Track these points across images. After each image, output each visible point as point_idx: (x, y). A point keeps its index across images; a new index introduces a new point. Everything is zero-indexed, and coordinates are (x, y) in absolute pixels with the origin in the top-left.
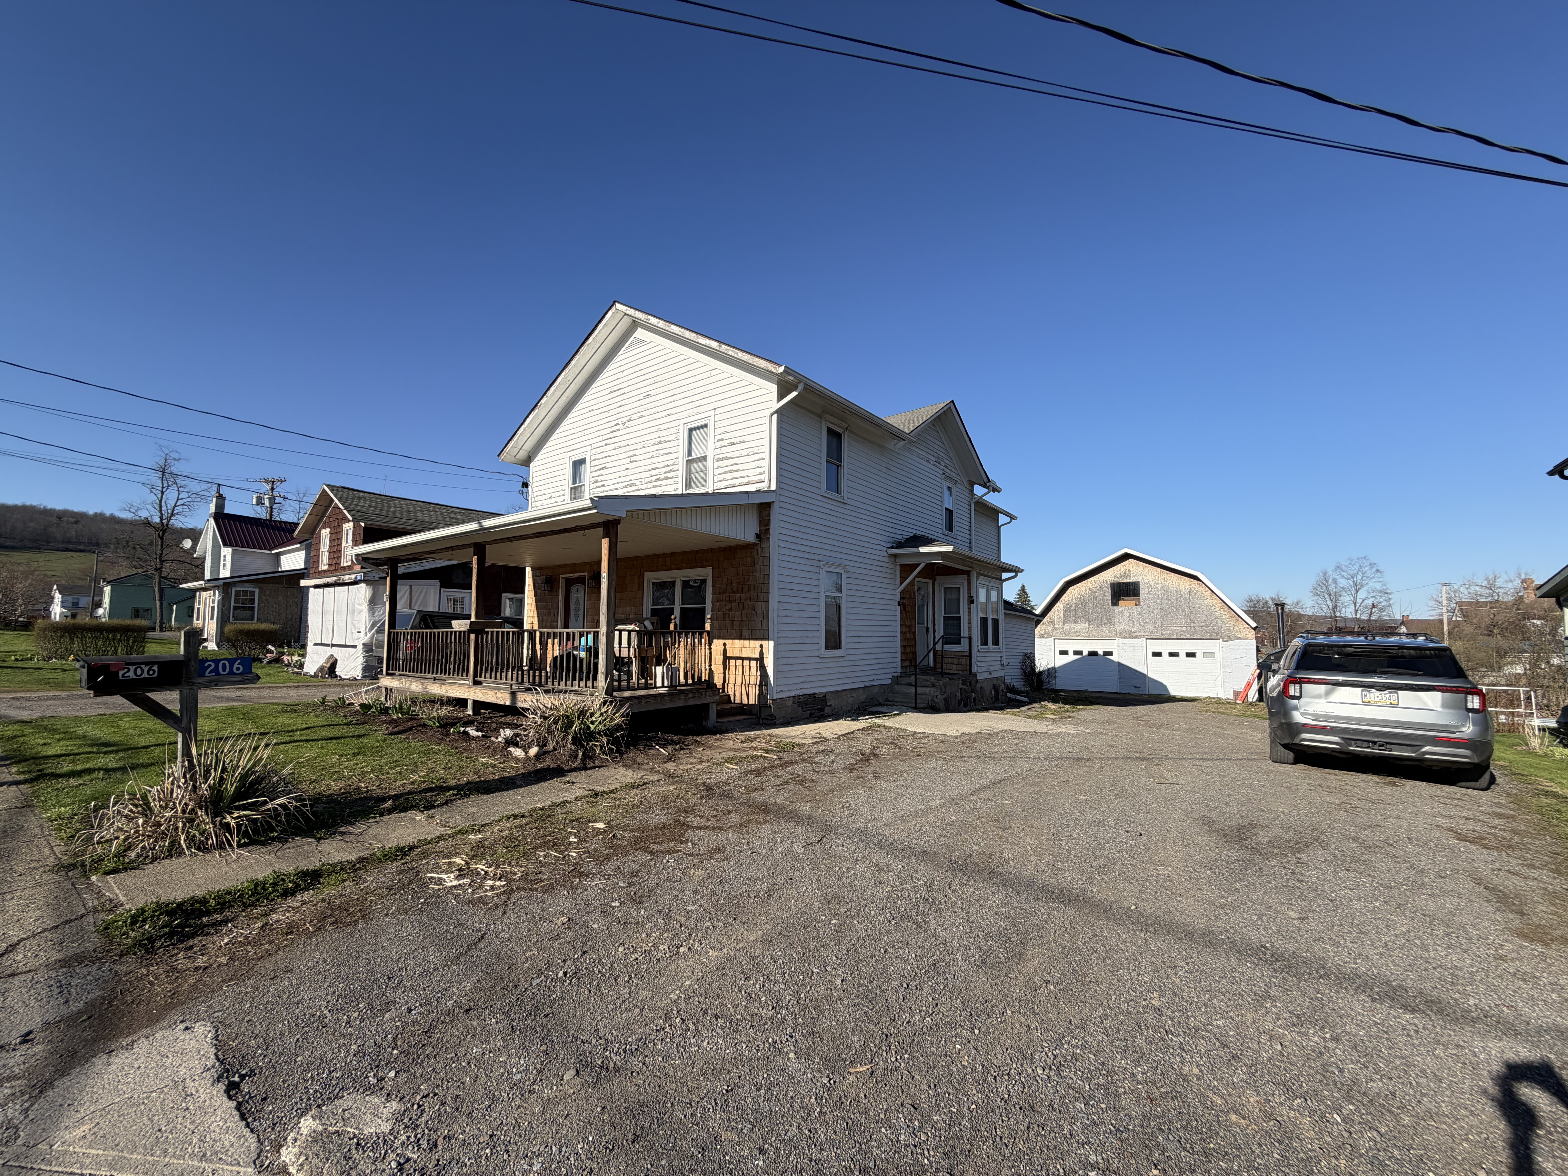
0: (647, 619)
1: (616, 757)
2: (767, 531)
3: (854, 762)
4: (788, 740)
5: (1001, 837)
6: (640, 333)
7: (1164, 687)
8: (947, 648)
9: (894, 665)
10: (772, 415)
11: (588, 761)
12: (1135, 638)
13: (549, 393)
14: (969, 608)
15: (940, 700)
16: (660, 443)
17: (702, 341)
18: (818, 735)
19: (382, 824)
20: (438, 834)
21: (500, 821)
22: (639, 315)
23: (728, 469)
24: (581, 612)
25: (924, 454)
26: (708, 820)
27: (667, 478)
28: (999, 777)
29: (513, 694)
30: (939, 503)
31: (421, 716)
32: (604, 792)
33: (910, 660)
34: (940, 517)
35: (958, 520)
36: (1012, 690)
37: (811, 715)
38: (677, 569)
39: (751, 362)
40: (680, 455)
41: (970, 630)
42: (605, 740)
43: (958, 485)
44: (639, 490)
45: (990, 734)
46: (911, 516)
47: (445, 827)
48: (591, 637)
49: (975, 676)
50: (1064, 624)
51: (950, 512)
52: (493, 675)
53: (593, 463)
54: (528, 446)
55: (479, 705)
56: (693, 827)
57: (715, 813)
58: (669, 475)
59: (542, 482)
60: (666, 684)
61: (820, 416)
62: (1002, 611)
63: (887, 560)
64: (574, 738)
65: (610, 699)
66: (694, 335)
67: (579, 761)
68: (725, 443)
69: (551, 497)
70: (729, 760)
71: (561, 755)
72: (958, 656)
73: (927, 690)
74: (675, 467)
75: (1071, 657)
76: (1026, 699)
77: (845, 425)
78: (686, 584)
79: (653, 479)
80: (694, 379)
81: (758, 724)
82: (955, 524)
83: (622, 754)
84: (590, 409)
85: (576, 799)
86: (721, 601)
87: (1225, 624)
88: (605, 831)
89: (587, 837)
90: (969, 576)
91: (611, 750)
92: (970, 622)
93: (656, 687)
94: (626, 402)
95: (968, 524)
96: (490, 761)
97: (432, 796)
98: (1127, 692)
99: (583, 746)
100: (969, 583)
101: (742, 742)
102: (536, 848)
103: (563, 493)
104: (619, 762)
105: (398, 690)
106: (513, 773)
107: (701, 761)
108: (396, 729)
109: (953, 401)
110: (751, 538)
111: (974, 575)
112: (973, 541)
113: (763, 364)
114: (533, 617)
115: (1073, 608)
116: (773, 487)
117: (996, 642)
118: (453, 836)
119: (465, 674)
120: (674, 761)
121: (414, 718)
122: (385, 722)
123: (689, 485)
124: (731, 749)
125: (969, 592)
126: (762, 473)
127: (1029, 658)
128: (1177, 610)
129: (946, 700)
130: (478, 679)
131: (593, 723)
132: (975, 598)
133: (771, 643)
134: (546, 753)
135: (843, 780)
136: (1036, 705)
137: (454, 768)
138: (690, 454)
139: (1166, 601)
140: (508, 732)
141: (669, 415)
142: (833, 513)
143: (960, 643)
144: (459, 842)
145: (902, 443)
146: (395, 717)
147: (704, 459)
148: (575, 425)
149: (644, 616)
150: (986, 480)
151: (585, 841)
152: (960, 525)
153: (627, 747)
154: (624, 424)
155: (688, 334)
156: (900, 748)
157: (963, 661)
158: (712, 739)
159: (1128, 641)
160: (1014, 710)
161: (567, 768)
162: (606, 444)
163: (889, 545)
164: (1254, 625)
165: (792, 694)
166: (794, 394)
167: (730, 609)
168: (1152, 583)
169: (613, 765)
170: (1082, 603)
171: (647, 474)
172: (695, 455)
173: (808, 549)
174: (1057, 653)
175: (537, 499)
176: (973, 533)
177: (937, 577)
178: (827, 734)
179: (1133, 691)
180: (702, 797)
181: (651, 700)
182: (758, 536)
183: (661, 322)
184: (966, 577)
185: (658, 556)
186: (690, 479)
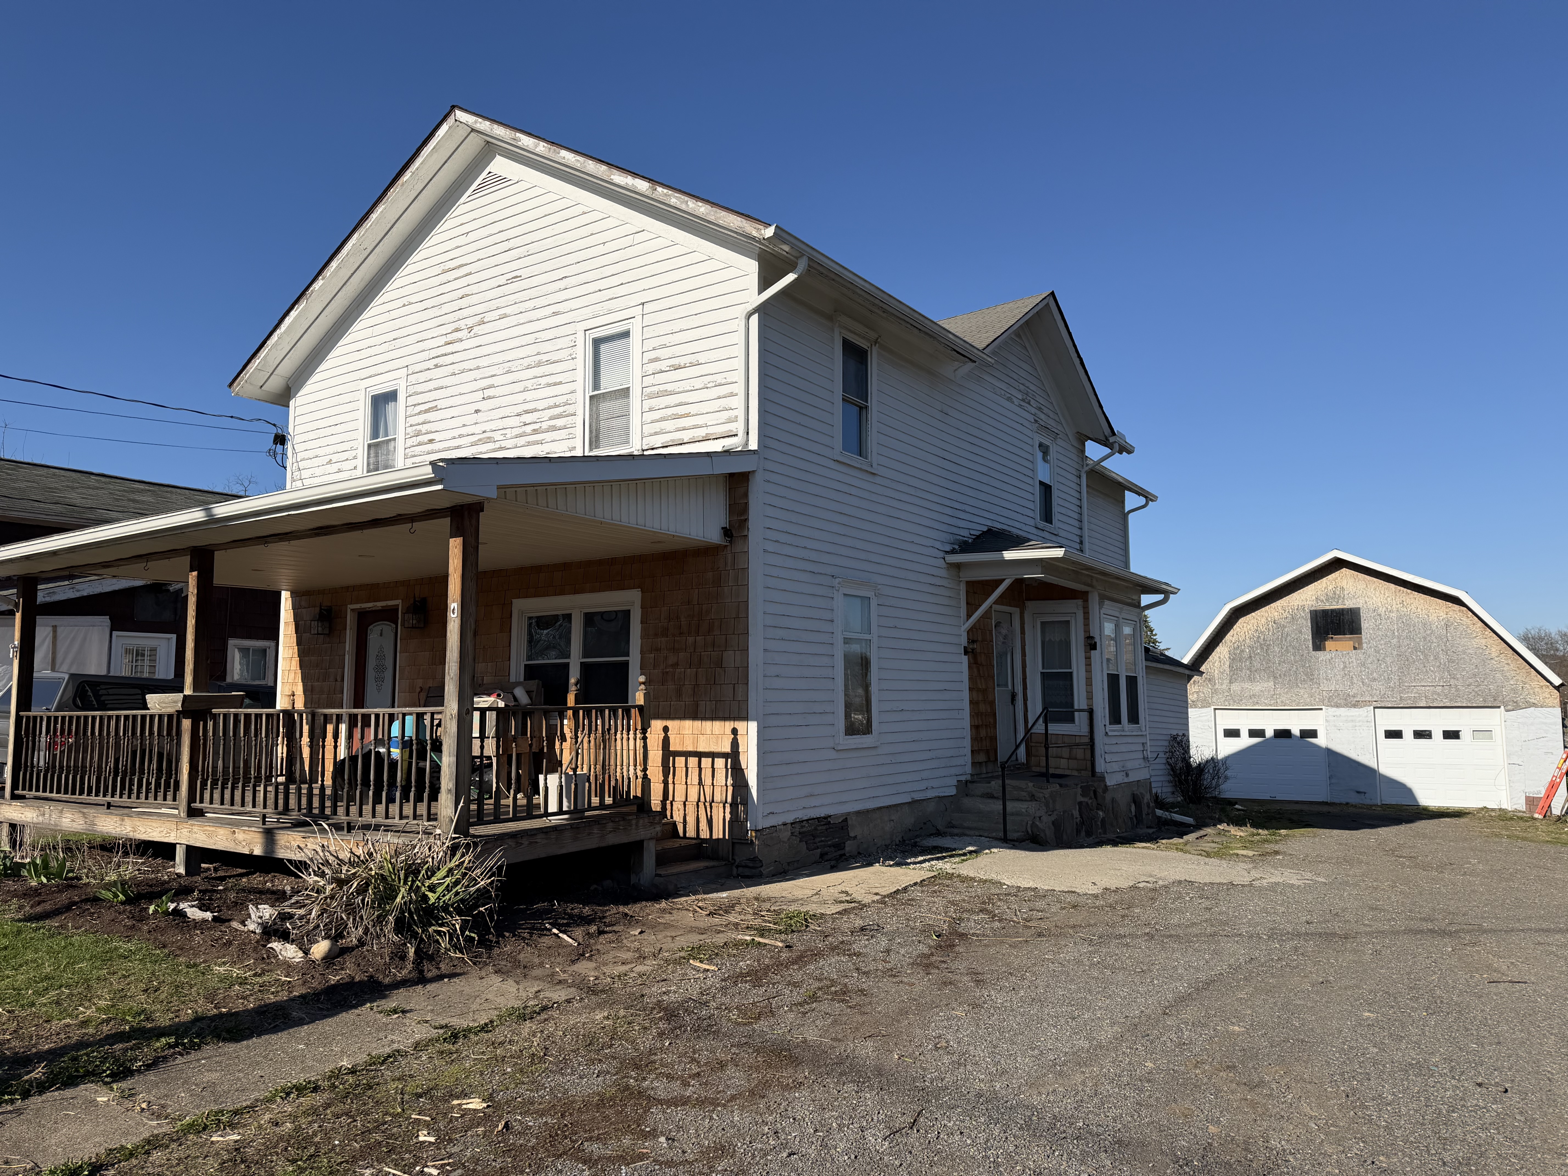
0: (517, 684)
1: (480, 955)
2: (743, 523)
3: (926, 951)
4: (792, 908)
5: (1253, 1105)
6: (499, 165)
7: (1407, 791)
8: (1055, 728)
9: (960, 761)
10: (749, 316)
11: (426, 965)
12: (1355, 706)
13: (328, 272)
14: (1088, 658)
15: (1045, 824)
16: (539, 364)
17: (620, 179)
18: (844, 898)
19: (29, 1115)
20: (146, 1135)
21: (270, 1100)
22: (499, 131)
23: (669, 411)
24: (388, 674)
25: (1003, 386)
26: (686, 1084)
27: (554, 429)
28: (1202, 976)
29: (269, 835)
30: (1030, 473)
31: (85, 880)
32: (469, 1030)
33: (987, 752)
34: (1031, 497)
35: (1061, 502)
36: (1160, 803)
37: (822, 855)
38: (576, 592)
39: (711, 218)
40: (579, 386)
41: (1090, 696)
42: (457, 922)
43: (1059, 441)
44: (501, 449)
45: (1154, 890)
46: (982, 496)
47: (159, 1117)
48: (410, 721)
49: (1102, 779)
50: (1231, 682)
51: (1046, 489)
52: (227, 796)
53: (412, 401)
54: (287, 368)
55: (195, 855)
56: (660, 1102)
57: (695, 1069)
58: (559, 423)
59: (312, 435)
60: (565, 808)
61: (830, 318)
62: (1142, 663)
63: (943, 573)
64: (399, 921)
65: (463, 841)
66: (604, 168)
67: (410, 966)
68: (662, 365)
69: (330, 462)
70: (695, 952)
71: (375, 955)
72: (1071, 743)
73: (1022, 806)
74: (570, 409)
75: (1245, 741)
76: (1190, 820)
77: (873, 335)
78: (589, 619)
79: (528, 429)
80: (601, 249)
81: (729, 876)
82: (1056, 509)
83: (490, 948)
84: (405, 301)
85: (417, 1046)
86: (658, 650)
87: (1507, 679)
88: (487, 1117)
89: (454, 1130)
90: (1086, 601)
91: (470, 940)
92: (1089, 682)
93: (547, 814)
94: (474, 289)
95: (1076, 509)
96: (236, 972)
97: (126, 1050)
98: (1344, 801)
99: (415, 935)
100: (1086, 614)
101: (711, 914)
102: (354, 1160)
103: (353, 453)
104: (486, 964)
105: (36, 826)
106: (283, 996)
107: (642, 958)
108: (39, 909)
109: (1053, 294)
110: (713, 535)
111: (1094, 599)
112: (1086, 540)
113: (733, 221)
114: (294, 683)
115: (1246, 655)
116: (753, 445)
117: (1134, 718)
118: (177, 1138)
119: (170, 796)
120: (590, 958)
121: (72, 883)
122: (15, 894)
123: (595, 441)
124: (692, 930)
125: (1087, 630)
126: (735, 419)
127: (1181, 743)
128: (1426, 656)
129: (1056, 825)
130: (197, 805)
131: (432, 889)
132: (1097, 640)
133: (753, 726)
134: (345, 951)
135: (917, 989)
136: (1209, 830)
137: (165, 989)
138: (596, 385)
139: (1406, 642)
140: (267, 912)
141: (555, 314)
142: (853, 491)
143: (1072, 720)
144: (193, 1152)
145: (971, 365)
146: (34, 884)
147: (625, 393)
148: (377, 330)
149: (513, 679)
150: (1107, 431)
151: (450, 1140)
152: (1063, 511)
153: (500, 935)
154: (470, 329)
155: (591, 166)
156: (1000, 921)
157: (1079, 753)
158: (652, 910)
159: (1343, 711)
160: (1176, 840)
161: (387, 980)
162: (436, 366)
163: (948, 548)
164: (1557, 681)
165: (790, 818)
166: (790, 277)
167: (676, 665)
168: (1382, 610)
169: (475, 971)
170: (1262, 645)
171: (515, 422)
172: (608, 384)
173: (814, 556)
174: (1221, 734)
175: (302, 465)
176: (1086, 526)
177: (1029, 604)
178: (860, 894)
179: (1354, 799)
180: (661, 1034)
181: (539, 838)
182: (727, 532)
183: (542, 144)
184: (1080, 602)
185: (538, 569)
186: (598, 431)
